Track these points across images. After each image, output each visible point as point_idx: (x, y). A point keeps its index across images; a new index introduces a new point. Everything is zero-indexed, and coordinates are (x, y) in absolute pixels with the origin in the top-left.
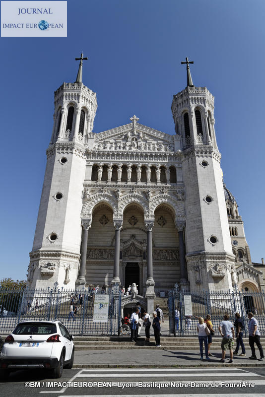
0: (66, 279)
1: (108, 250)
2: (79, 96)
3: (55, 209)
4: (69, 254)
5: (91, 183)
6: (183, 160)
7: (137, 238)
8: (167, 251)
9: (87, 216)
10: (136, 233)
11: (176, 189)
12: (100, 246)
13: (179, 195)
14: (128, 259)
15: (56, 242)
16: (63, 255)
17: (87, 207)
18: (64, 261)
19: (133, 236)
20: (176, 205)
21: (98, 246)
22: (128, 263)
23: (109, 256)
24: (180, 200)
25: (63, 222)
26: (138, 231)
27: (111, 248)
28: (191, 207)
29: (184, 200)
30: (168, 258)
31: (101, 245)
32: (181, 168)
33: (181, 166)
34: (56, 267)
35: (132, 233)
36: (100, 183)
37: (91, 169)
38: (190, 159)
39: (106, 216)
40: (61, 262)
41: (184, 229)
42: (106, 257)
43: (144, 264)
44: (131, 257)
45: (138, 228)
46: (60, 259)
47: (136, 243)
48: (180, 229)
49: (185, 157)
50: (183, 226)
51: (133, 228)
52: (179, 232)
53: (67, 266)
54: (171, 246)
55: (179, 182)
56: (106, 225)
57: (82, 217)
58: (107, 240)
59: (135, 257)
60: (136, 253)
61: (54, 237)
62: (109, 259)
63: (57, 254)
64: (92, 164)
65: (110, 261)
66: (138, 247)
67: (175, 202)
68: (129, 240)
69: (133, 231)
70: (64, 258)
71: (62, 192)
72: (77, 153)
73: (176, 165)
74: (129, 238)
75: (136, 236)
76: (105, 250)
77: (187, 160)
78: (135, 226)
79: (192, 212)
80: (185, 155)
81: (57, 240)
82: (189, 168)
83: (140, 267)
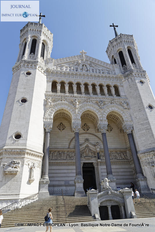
0: (30, 177)
1: (66, 152)
2: (40, 31)
3: (20, 111)
4: (33, 152)
5: (51, 93)
6: (123, 81)
7: (90, 142)
8: (116, 152)
9: (49, 120)
10: (89, 138)
11: (121, 101)
12: (59, 149)
13: (125, 105)
14: (85, 160)
15: (20, 141)
16: (28, 153)
17: (48, 112)
18: (28, 160)
19: (87, 140)
20: (123, 113)
21: (57, 148)
22: (84, 163)
23: (68, 157)
24: (126, 109)
25: (28, 123)
26: (91, 135)
27: (69, 150)
28: (137, 113)
29: (129, 109)
30: (118, 158)
31: (60, 147)
32: (122, 86)
33: (122, 85)
34: (20, 165)
35: (86, 138)
36: (59, 93)
37: (51, 84)
38: (130, 79)
39: (63, 123)
40: (26, 160)
41: (132, 131)
42: (65, 158)
43: (99, 163)
44: (87, 158)
45: (91, 134)
46: (24, 158)
47: (90, 145)
48: (129, 132)
49: (125, 78)
50: (132, 128)
51: (86, 133)
52: (128, 135)
53: (31, 164)
54: (119, 148)
55: (123, 96)
56: (63, 131)
57: (44, 120)
58: (64, 143)
59: (90, 158)
60: (90, 154)
61: (18, 136)
62: (67, 160)
63: (21, 152)
64: (52, 80)
65: (68, 161)
66: (91, 149)
67: (122, 110)
68: (84, 143)
69: (87, 136)
70: (29, 157)
71: (27, 97)
72: (40, 69)
73: (118, 84)
74: (84, 142)
75: (89, 139)
76: (63, 152)
77: (127, 80)
78: (88, 132)
79: (138, 117)
80: (125, 77)
81: (21, 139)
82: (130, 86)
83: (95, 167)
